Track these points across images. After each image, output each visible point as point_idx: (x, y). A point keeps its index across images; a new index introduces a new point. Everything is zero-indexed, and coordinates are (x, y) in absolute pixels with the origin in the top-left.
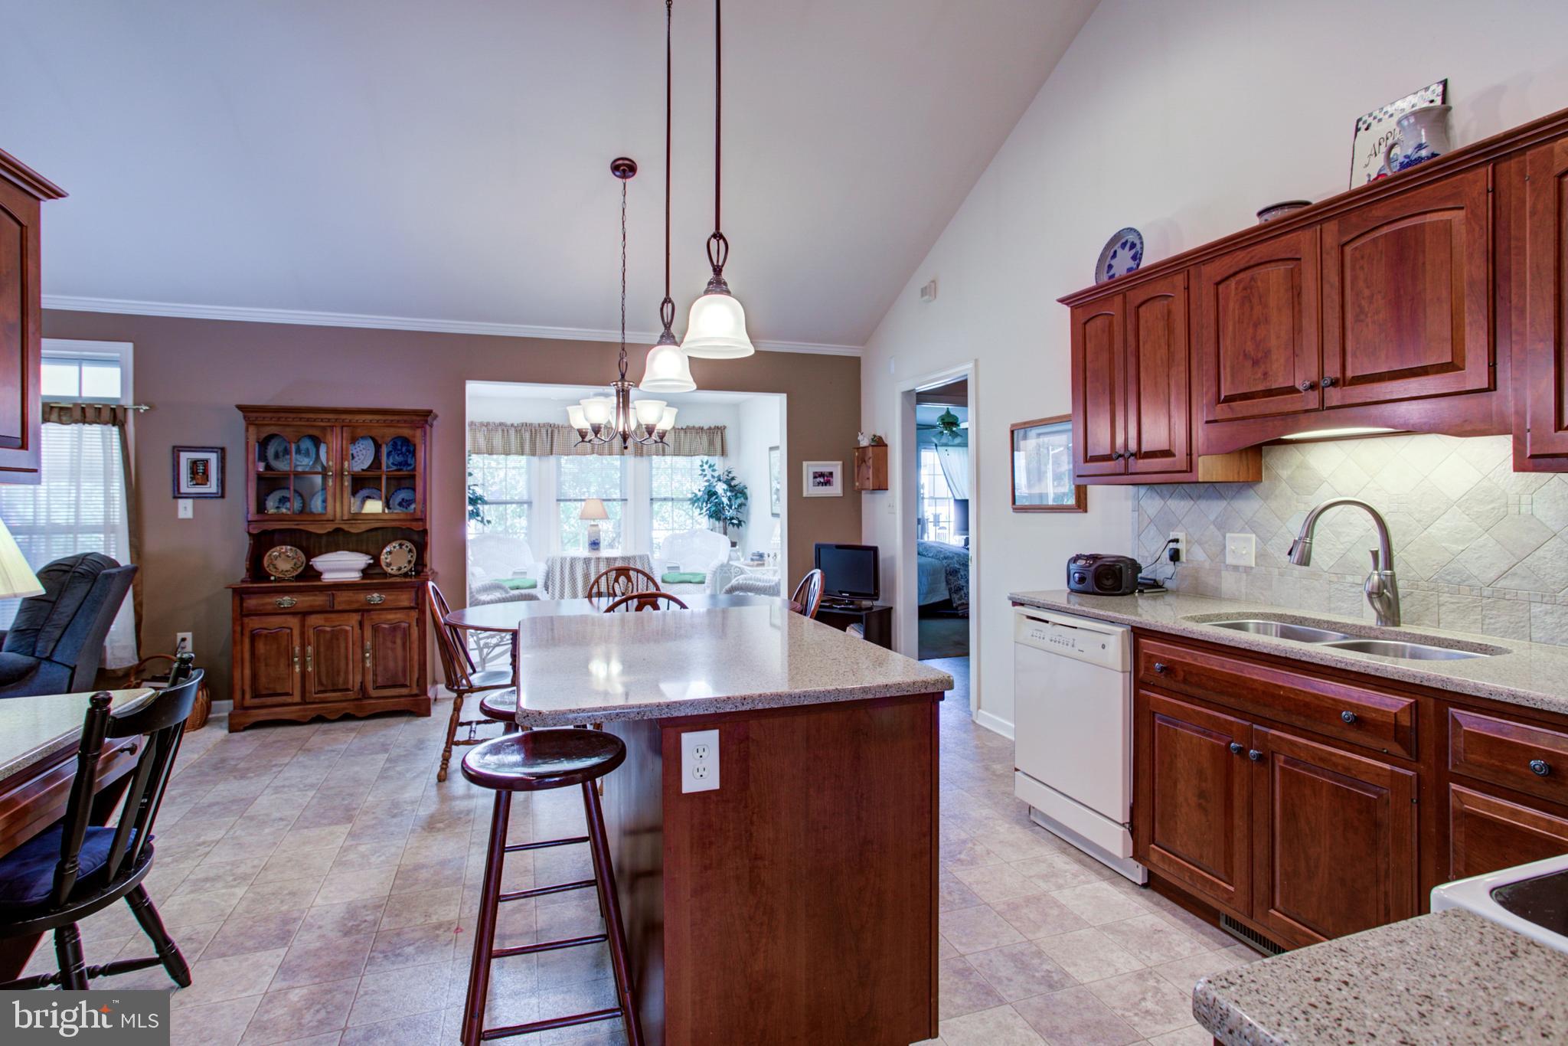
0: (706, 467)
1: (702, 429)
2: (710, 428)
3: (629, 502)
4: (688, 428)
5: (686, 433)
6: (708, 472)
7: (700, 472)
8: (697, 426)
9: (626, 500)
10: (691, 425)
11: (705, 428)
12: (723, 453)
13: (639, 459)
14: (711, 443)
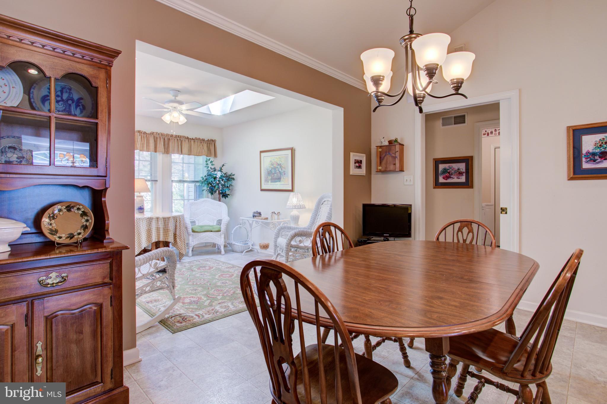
0: (209, 162)
1: (203, 140)
2: (208, 140)
3: (158, 182)
4: (196, 139)
5: (194, 142)
6: (210, 165)
7: (206, 165)
8: (201, 138)
9: (156, 181)
10: (198, 137)
11: (206, 140)
12: (215, 156)
13: (165, 155)
14: (209, 150)
